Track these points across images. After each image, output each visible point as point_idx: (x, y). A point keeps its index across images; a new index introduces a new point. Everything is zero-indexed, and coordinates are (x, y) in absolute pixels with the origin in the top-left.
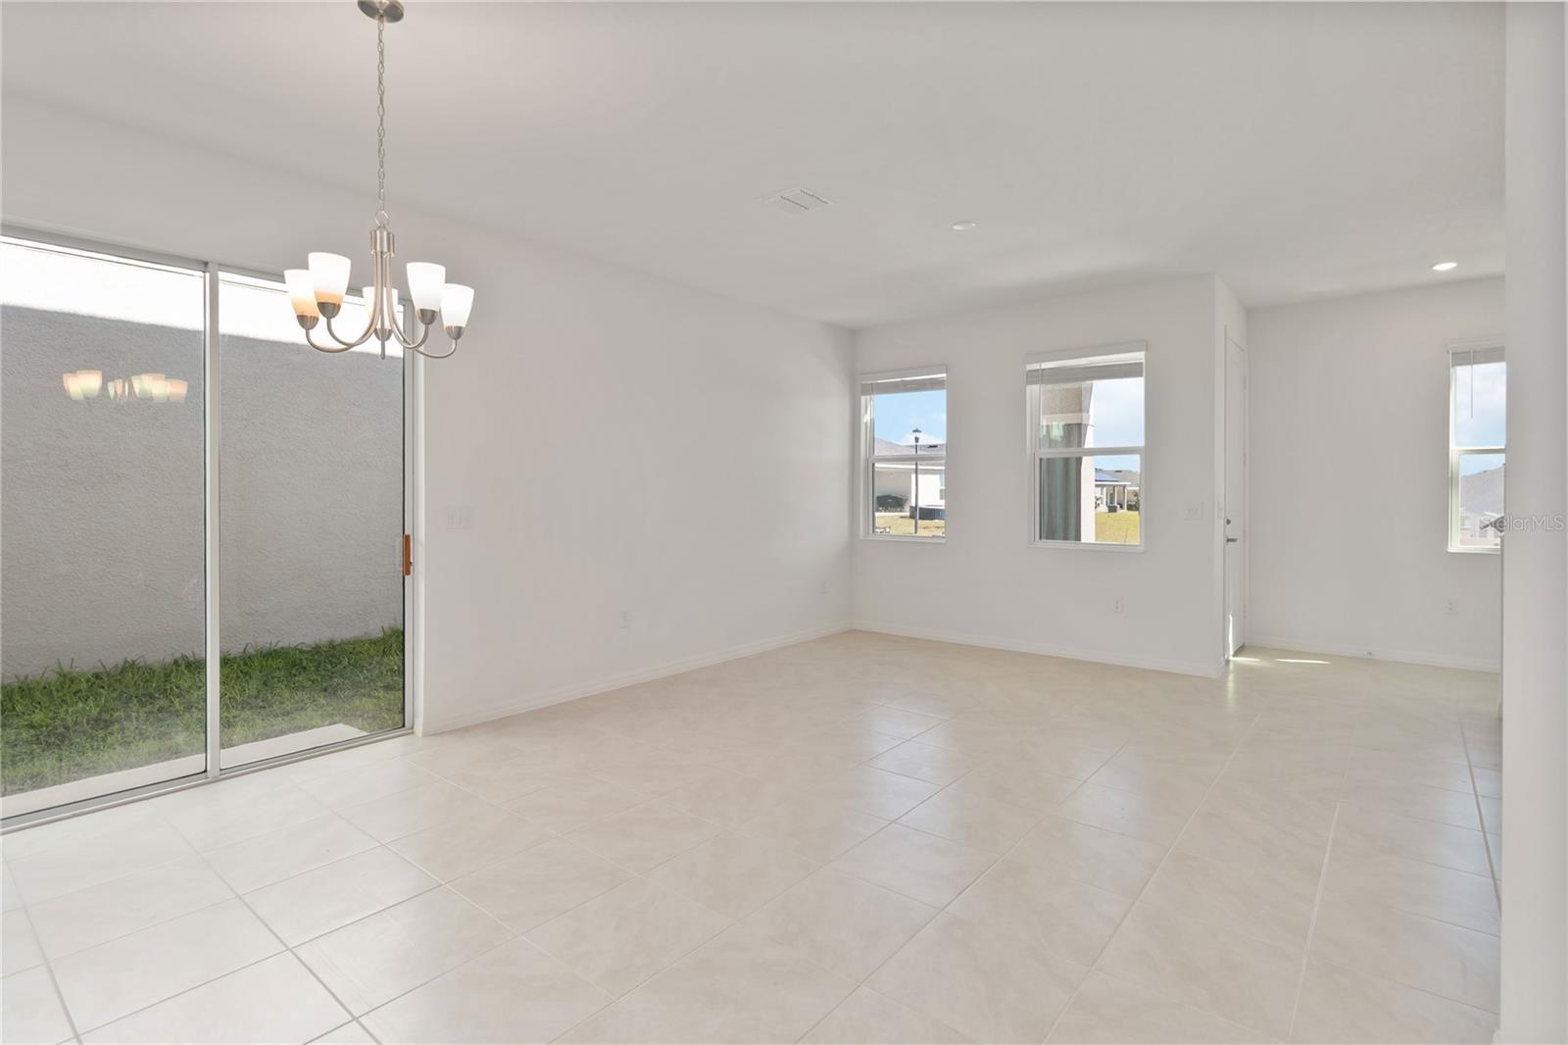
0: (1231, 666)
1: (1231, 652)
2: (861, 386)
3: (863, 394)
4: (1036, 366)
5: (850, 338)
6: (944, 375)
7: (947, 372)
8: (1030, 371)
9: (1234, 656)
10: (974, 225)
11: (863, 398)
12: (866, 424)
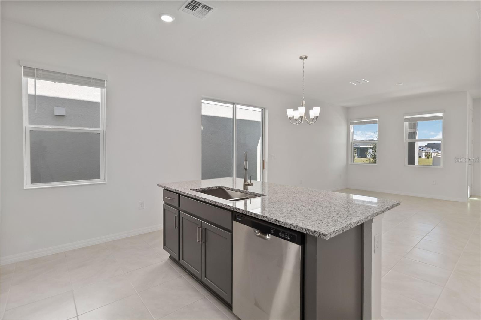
0: (469, 200)
1: (469, 196)
2: (349, 123)
3: (351, 125)
4: (408, 117)
5: (347, 110)
6: (377, 120)
7: (378, 119)
8: (405, 118)
9: (470, 197)
10: (402, 84)
11: (350, 126)
12: (351, 133)
